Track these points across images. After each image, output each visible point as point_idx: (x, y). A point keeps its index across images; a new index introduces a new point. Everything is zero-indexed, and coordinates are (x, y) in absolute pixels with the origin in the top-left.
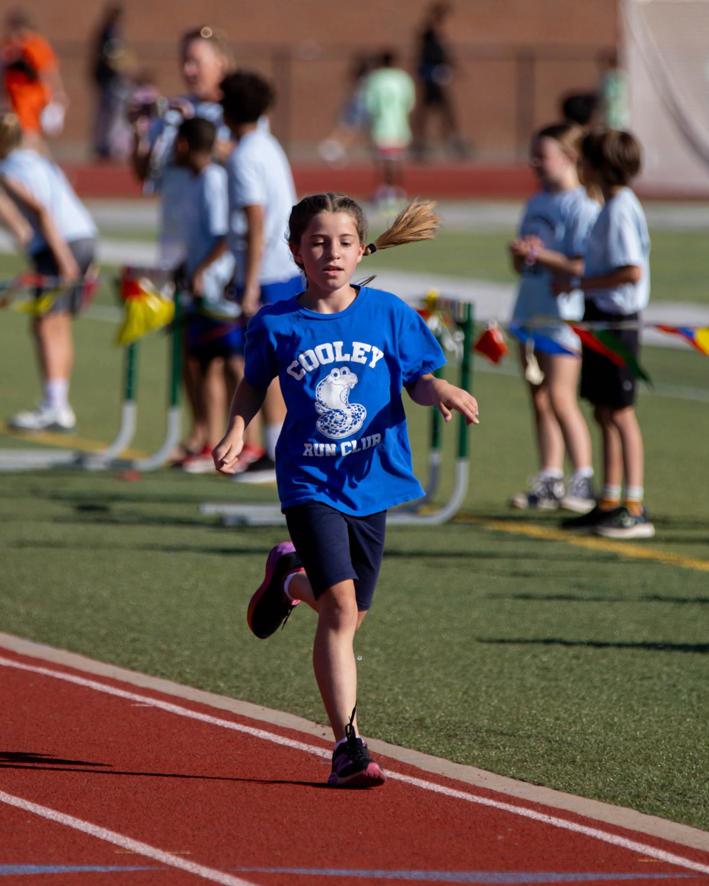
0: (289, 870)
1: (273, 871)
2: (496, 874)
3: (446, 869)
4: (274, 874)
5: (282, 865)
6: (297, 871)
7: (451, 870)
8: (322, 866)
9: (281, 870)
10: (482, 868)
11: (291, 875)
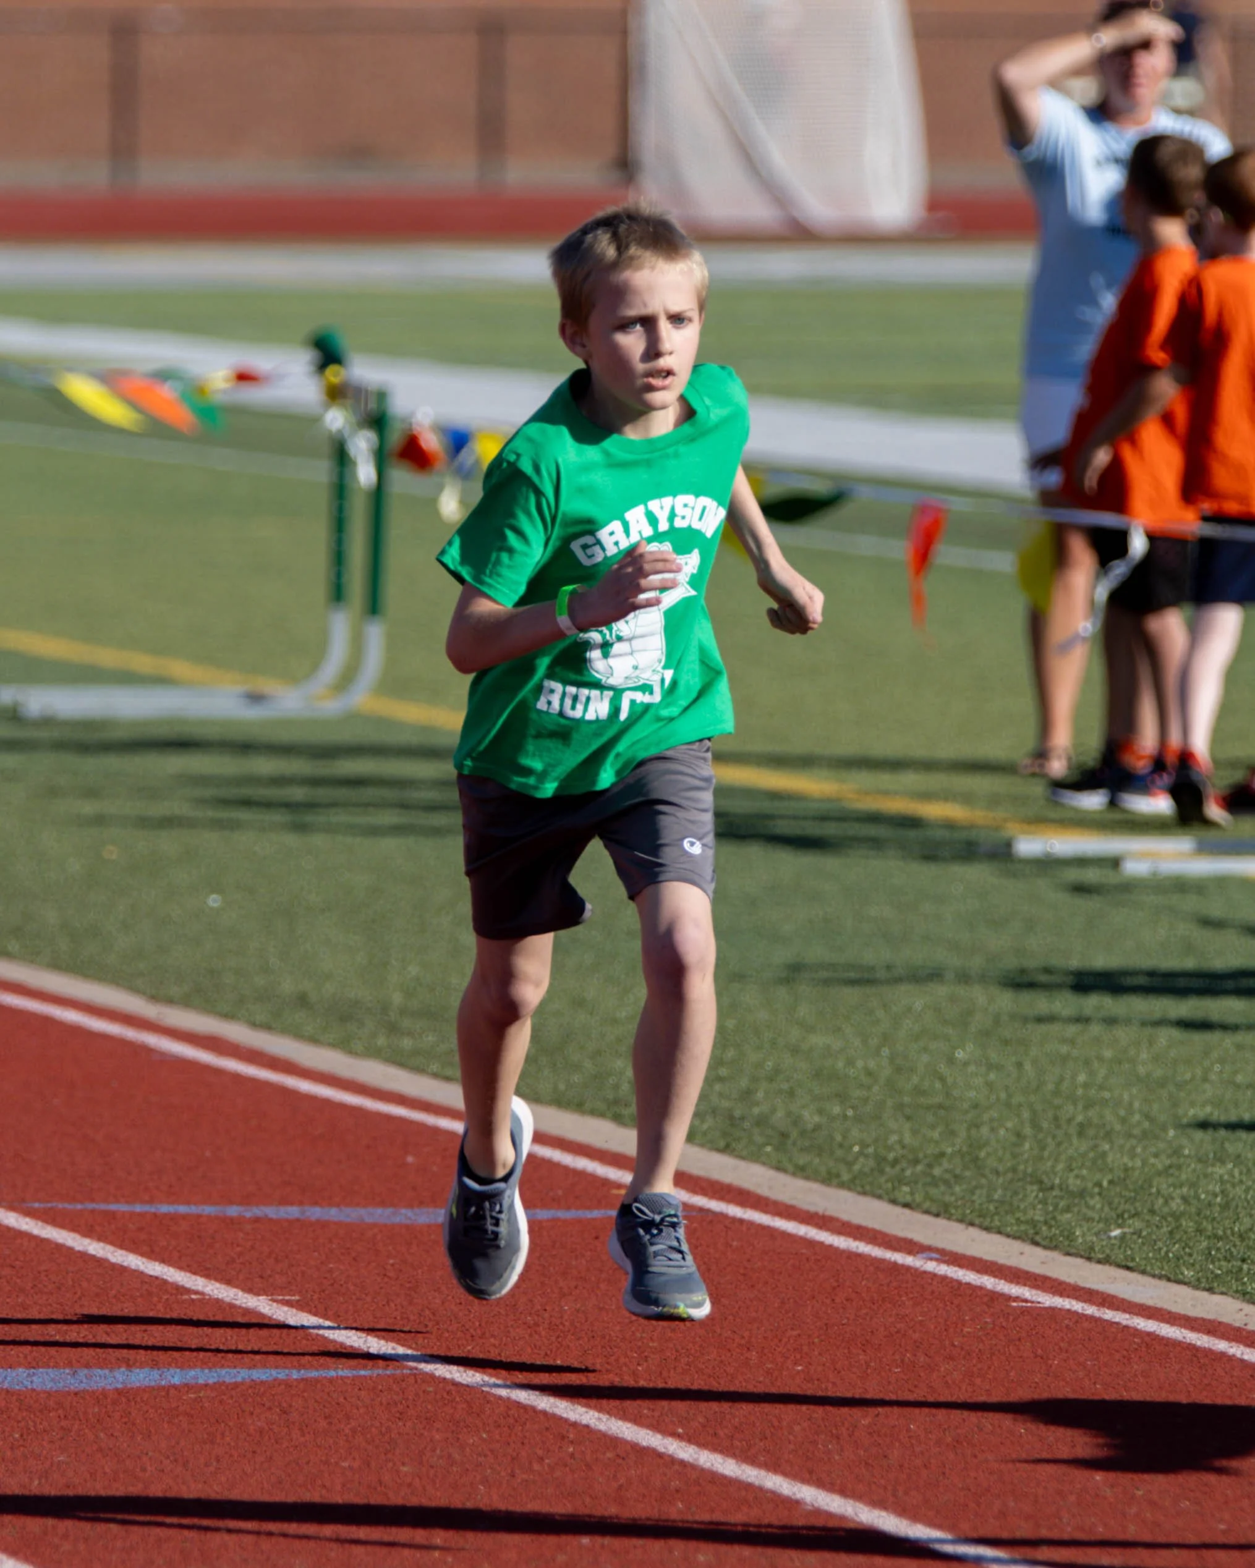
0: (103, 1207)
1: (79, 1206)
2: (403, 1211)
3: (331, 1205)
4: (81, 1211)
5: (93, 1200)
6: (113, 1207)
7: (338, 1205)
8: (151, 1201)
9: (91, 1206)
10: (383, 1204)
11: (106, 1213)
